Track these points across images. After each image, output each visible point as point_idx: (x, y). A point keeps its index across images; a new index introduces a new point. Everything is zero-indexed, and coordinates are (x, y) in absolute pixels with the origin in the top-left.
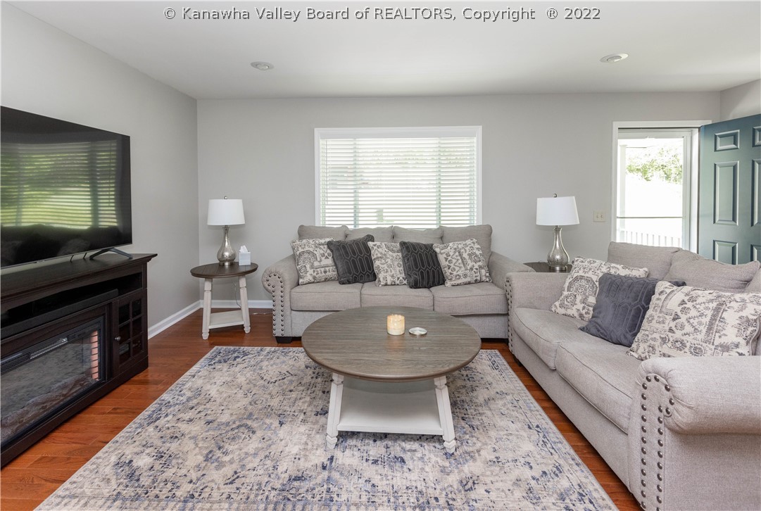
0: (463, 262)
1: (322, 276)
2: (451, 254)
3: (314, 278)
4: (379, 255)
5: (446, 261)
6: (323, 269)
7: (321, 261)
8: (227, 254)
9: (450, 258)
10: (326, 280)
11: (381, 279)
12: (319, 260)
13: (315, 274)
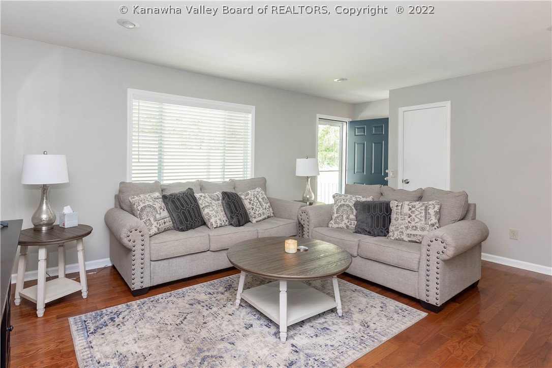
0: (260, 204)
1: (163, 227)
2: (252, 199)
3: (158, 229)
4: (207, 204)
5: (250, 204)
6: (163, 221)
7: (160, 214)
8: (44, 217)
9: (252, 202)
10: (165, 230)
11: (214, 223)
12: (159, 213)
13: (158, 226)
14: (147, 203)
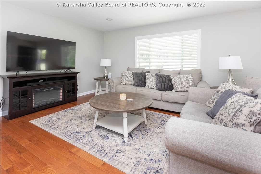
0: (181, 83)
1: (129, 83)
2: (177, 79)
3: (126, 83)
4: (148, 78)
5: (174, 82)
6: (129, 81)
7: (129, 78)
8: (106, 75)
9: (176, 81)
10: (130, 85)
11: (147, 86)
12: (128, 78)
13: (126, 82)
14: (125, 74)
